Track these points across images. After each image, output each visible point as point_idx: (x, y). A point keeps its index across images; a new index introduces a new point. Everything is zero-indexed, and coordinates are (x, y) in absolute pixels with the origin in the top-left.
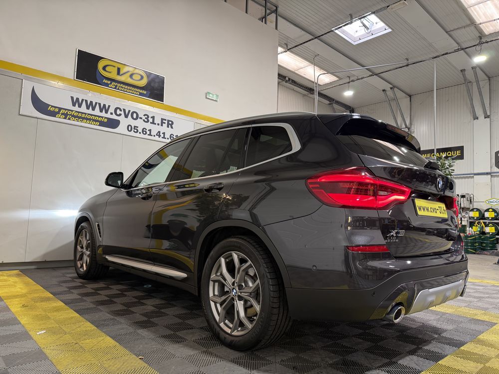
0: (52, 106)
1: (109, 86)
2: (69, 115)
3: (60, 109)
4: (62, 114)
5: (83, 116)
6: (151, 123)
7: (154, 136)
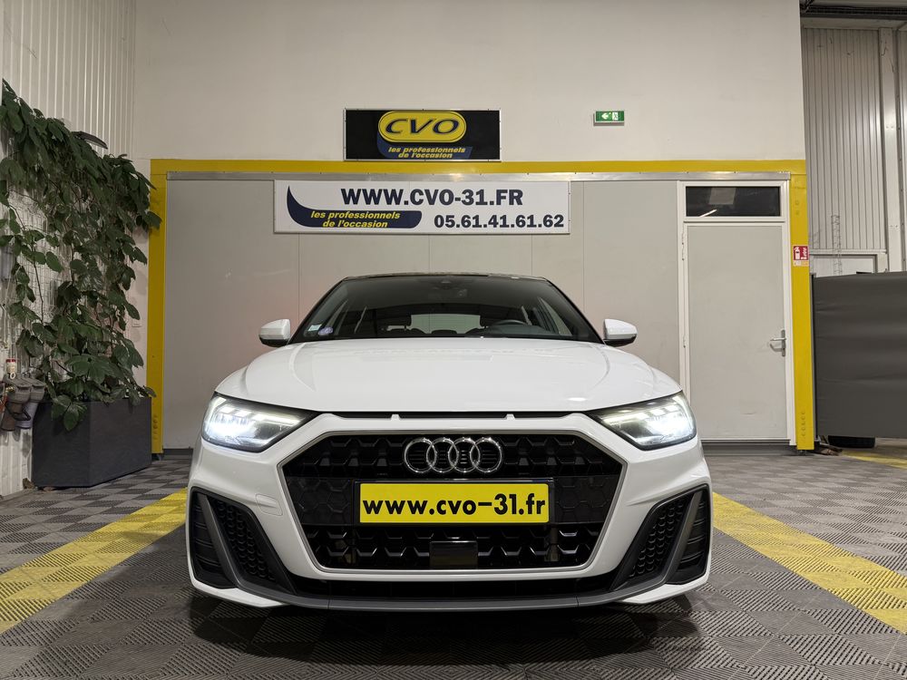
0: (317, 211)
1: (399, 156)
2: (342, 219)
3: (328, 212)
4: (332, 220)
5: (362, 216)
6: (477, 203)
7: (485, 226)
